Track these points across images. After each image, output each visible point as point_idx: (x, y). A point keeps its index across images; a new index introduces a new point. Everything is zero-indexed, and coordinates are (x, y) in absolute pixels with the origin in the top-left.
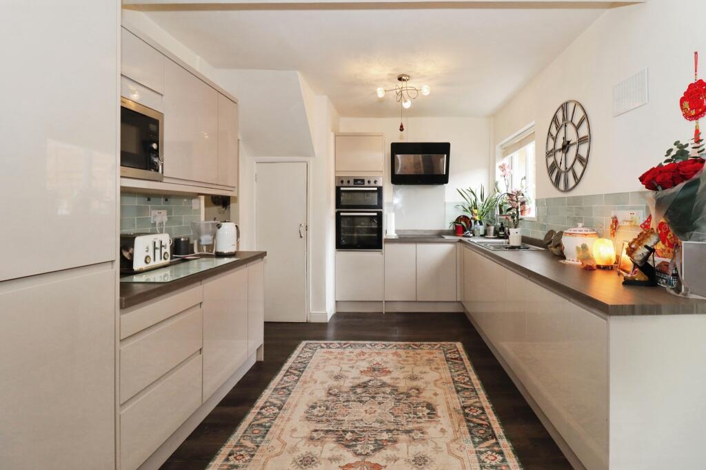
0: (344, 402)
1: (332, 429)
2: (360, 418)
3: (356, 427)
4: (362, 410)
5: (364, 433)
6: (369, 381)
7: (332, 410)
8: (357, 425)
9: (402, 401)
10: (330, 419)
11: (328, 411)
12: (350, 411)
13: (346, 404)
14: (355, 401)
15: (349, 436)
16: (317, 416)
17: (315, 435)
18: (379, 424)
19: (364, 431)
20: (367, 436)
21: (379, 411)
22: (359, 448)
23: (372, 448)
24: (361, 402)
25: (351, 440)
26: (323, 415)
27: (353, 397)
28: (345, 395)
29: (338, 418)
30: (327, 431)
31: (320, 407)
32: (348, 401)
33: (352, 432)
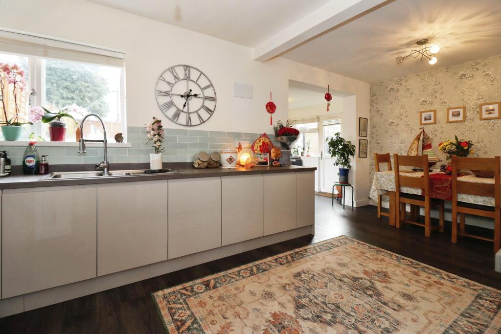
0: (353, 316)
1: (379, 303)
2: (351, 297)
3: (360, 293)
4: (344, 300)
5: (358, 288)
6: (308, 319)
7: (370, 317)
8: (359, 294)
9: (308, 287)
10: (376, 311)
11: (374, 317)
12: (354, 306)
13: (353, 314)
14: (343, 311)
15: (371, 293)
16: (387, 320)
17: (396, 307)
18: (343, 286)
19: (357, 289)
20: (358, 286)
21: (332, 293)
22: (369, 284)
23: (360, 280)
24: (338, 307)
25: (370, 290)
26: (381, 317)
27: (340, 315)
28: (346, 322)
29: (369, 307)
30: (385, 304)
31: (380, 326)
32: (348, 314)
33: (366, 293)
